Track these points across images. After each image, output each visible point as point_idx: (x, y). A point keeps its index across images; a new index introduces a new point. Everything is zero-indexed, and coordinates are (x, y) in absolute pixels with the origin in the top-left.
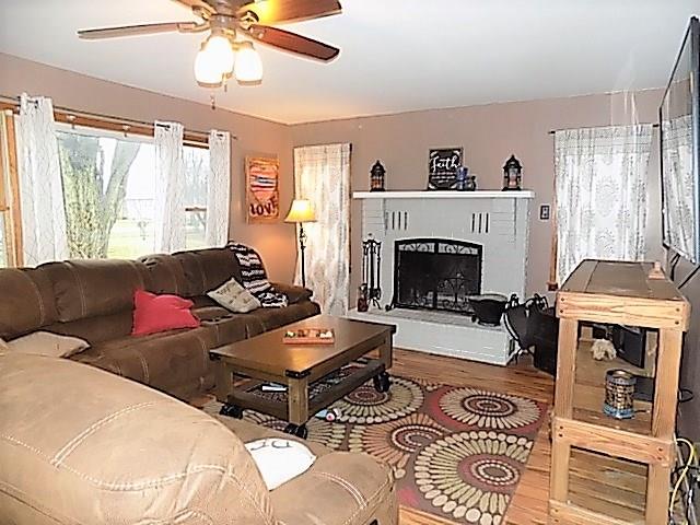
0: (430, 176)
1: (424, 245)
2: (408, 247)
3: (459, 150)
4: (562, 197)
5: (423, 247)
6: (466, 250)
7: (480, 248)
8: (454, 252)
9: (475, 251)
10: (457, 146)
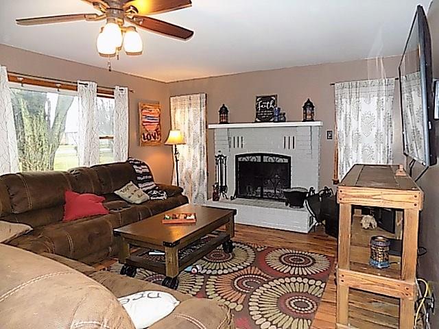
0: (257, 114)
2: (244, 159)
3: (275, 96)
4: (340, 125)
5: (253, 159)
6: (281, 160)
7: (289, 158)
8: (273, 161)
9: (286, 161)
10: (274, 94)
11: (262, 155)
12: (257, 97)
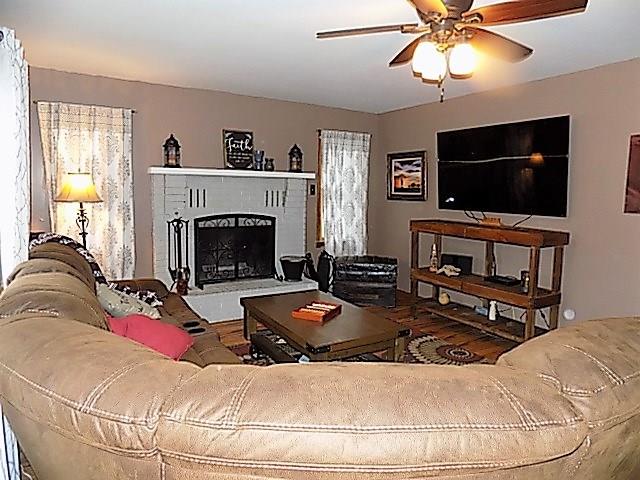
0: (228, 155)
1: (224, 221)
2: (209, 224)
3: (251, 134)
4: (325, 178)
5: (223, 223)
6: (262, 222)
7: (273, 220)
8: (252, 224)
9: (269, 223)
10: (250, 131)
11: (237, 216)
12: (227, 132)
